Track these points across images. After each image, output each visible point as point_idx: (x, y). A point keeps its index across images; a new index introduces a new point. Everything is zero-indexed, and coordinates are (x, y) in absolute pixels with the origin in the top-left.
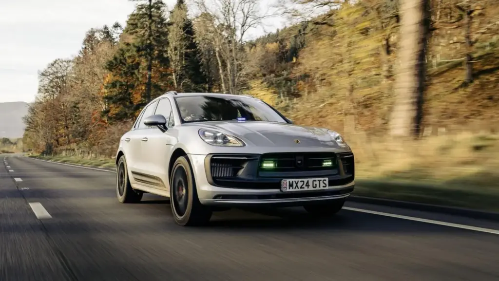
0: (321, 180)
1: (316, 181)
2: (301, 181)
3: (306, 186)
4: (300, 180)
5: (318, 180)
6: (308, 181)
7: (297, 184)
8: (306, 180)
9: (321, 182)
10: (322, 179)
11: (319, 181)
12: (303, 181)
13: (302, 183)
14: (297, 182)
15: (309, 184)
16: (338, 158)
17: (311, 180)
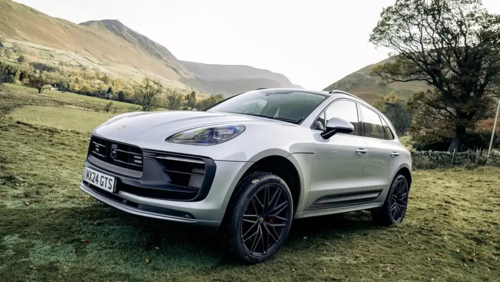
1: (104, 177)
2: (94, 173)
3: (96, 180)
5: (106, 178)
6: (98, 175)
8: (97, 173)
9: (108, 180)
10: (109, 177)
11: (107, 178)
13: (94, 175)
14: (91, 173)
15: (98, 179)
16: (146, 156)
17: (100, 174)
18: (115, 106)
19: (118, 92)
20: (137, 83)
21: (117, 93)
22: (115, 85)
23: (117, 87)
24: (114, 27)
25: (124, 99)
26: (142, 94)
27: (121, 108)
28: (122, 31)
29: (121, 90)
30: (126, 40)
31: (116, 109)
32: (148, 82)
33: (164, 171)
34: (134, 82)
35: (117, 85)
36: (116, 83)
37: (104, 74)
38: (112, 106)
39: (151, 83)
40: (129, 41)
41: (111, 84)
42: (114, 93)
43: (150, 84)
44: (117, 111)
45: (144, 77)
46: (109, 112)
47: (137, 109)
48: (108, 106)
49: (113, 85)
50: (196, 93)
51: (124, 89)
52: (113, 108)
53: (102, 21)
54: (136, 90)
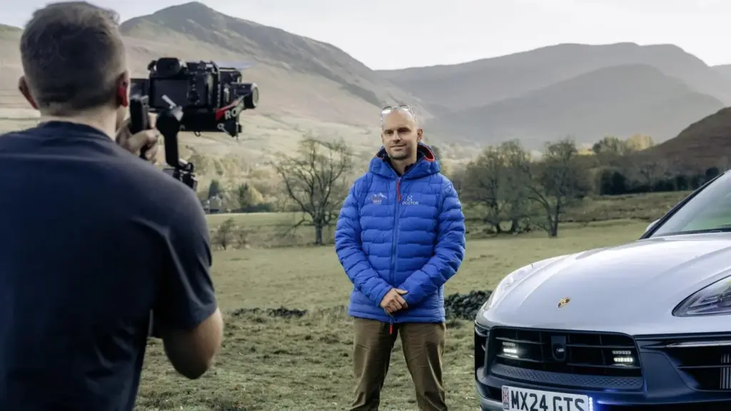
0: (571, 400)
1: (560, 399)
2: (531, 395)
3: (541, 406)
4: (530, 391)
5: (565, 399)
6: (544, 398)
7: (524, 399)
8: (540, 394)
9: (572, 404)
10: (575, 397)
11: (568, 400)
12: (535, 396)
13: (533, 398)
14: (524, 394)
15: (547, 405)
16: (642, 348)
17: (550, 395)
18: (237, 227)
19: (236, 188)
20: (284, 156)
21: (234, 192)
22: (225, 171)
23: (232, 176)
24: (191, 21)
25: (256, 204)
26: (304, 182)
27: (255, 229)
28: (216, 29)
29: (244, 181)
30: (230, 48)
31: (242, 234)
32: (313, 148)
33: (682, 370)
34: (278, 154)
35: (231, 171)
36: (226, 166)
37: (192, 149)
38: (231, 228)
39: (322, 150)
40: (237, 51)
41: (214, 171)
42: (227, 194)
43: (318, 153)
44: (247, 239)
45: (298, 137)
46: (229, 247)
47: (300, 224)
48: (224, 230)
49: (220, 173)
50: (441, 149)
51: (249, 177)
52: (236, 232)
53: (157, 13)
54: (287, 175)
